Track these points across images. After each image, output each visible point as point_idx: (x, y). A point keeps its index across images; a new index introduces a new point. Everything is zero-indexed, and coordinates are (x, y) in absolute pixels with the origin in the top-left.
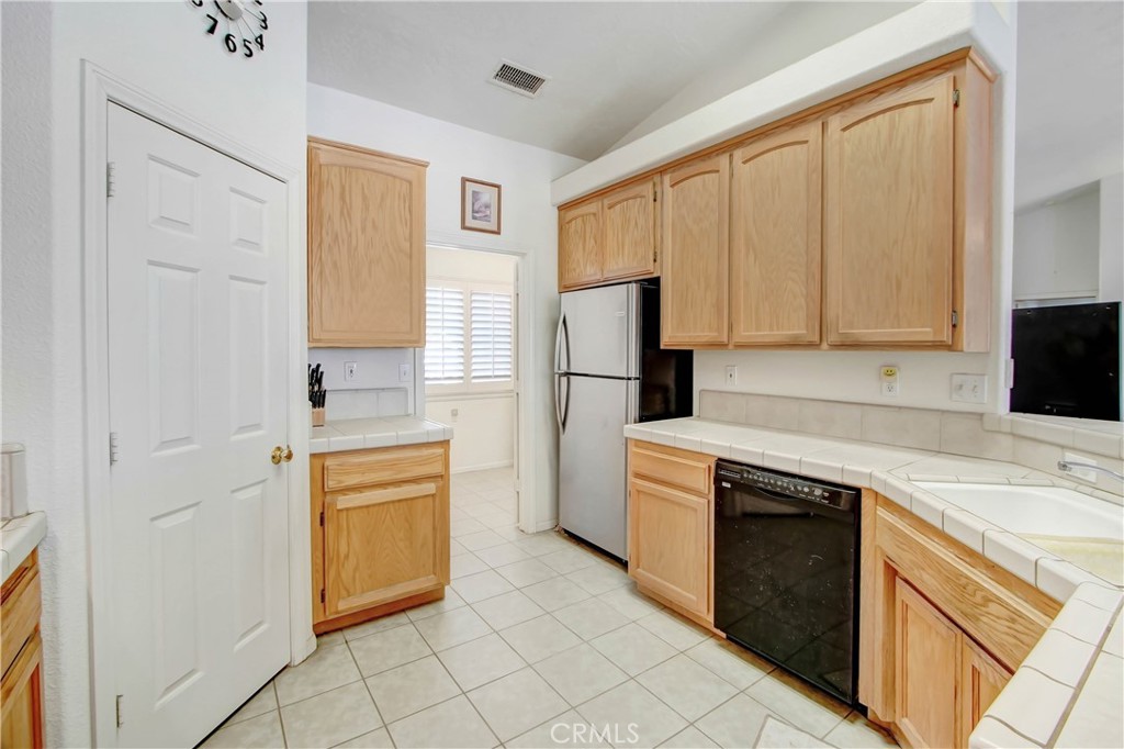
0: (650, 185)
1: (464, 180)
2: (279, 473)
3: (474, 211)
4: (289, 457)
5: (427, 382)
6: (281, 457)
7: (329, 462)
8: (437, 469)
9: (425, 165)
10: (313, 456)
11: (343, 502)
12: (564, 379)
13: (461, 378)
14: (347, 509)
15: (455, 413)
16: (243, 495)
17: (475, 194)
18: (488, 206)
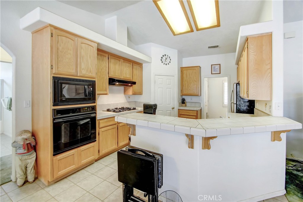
1: (212, 65)
2: (173, 110)
3: (214, 70)
6: (173, 108)
9: (201, 66)
10: (178, 109)
11: (182, 116)
16: (168, 111)
17: (214, 67)
18: (217, 69)
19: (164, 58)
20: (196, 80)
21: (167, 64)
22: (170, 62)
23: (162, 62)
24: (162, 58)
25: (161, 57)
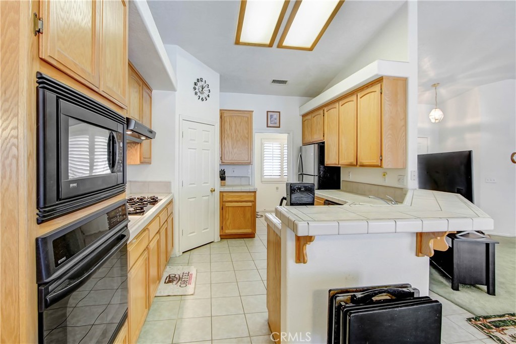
0: (322, 111)
1: (268, 112)
2: (212, 194)
3: (271, 121)
4: (214, 191)
5: (265, 177)
6: (213, 191)
7: (224, 194)
8: (252, 199)
9: (253, 111)
10: (220, 192)
11: (227, 204)
12: (301, 176)
13: (280, 175)
14: (228, 207)
15: (277, 188)
16: (204, 198)
17: (271, 116)
18: (276, 119)
19: (200, 84)
20: (247, 136)
21: (205, 99)
22: (208, 96)
23: (196, 93)
24: (195, 85)
25: (195, 83)
